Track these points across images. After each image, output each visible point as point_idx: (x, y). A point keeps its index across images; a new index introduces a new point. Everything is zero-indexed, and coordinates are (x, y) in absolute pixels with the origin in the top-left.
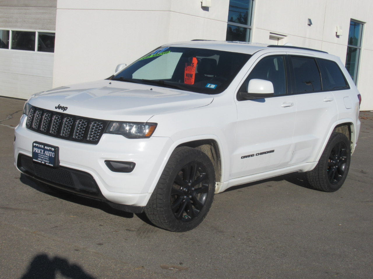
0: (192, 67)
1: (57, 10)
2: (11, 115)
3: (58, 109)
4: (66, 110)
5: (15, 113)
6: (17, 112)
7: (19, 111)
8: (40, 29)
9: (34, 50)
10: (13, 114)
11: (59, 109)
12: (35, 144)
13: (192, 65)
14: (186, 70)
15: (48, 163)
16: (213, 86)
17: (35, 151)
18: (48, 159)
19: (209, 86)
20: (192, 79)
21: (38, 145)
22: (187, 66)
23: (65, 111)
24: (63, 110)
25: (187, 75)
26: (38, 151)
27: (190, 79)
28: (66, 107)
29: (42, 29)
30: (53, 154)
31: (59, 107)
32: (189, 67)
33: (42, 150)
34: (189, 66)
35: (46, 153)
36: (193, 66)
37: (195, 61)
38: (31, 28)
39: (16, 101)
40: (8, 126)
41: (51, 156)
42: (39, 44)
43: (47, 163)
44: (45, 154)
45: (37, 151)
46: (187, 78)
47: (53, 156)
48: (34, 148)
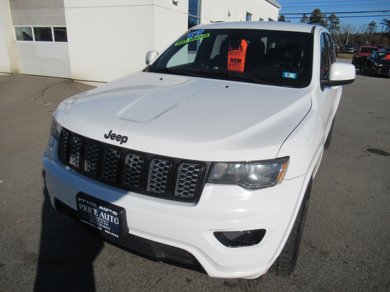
0: (239, 50)
1: (65, 9)
2: (43, 91)
3: (110, 138)
4: (125, 142)
5: (46, 89)
6: (47, 88)
7: (48, 87)
8: (54, 25)
9: (52, 41)
10: (45, 90)
11: (112, 139)
12: (80, 199)
13: (239, 48)
14: (230, 55)
15: (109, 231)
16: (292, 76)
17: (82, 208)
18: (107, 225)
19: (286, 75)
20: (240, 65)
21: (85, 201)
22: (232, 49)
23: (123, 144)
24: (120, 142)
25: (231, 60)
26: (87, 209)
27: (237, 65)
28: (124, 137)
29: (55, 25)
30: (116, 219)
31: (112, 136)
32: (235, 51)
33: (95, 210)
34: (235, 49)
35: (103, 215)
36: (242, 49)
37: (244, 44)
38: (47, 24)
39: (46, 79)
40: (42, 103)
41: (112, 221)
42: (55, 36)
43: (107, 230)
44: (102, 217)
45: (85, 209)
46: (232, 64)
47: (117, 222)
48: (80, 204)
